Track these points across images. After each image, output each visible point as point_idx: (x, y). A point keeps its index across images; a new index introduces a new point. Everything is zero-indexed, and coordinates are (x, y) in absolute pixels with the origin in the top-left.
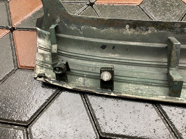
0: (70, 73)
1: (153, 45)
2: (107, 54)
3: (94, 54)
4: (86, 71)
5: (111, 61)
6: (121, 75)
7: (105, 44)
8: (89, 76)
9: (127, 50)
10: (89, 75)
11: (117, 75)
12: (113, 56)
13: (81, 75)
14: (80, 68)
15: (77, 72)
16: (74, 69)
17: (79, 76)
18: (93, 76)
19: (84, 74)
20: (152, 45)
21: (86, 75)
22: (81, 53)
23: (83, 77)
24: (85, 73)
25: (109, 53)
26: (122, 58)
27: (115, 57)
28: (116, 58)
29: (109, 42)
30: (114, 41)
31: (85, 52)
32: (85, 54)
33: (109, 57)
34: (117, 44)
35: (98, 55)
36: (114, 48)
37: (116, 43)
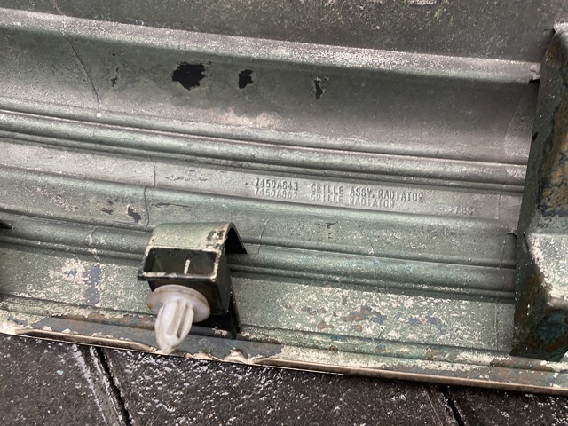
2: (211, 113)
3: (142, 115)
4: (99, 219)
5: (234, 158)
8: (113, 253)
9: (319, 91)
10: (112, 248)
12: (244, 124)
13: (74, 248)
18: (136, 251)
21: (99, 247)
22: (70, 111)
23: (85, 256)
26: (291, 137)
27: (253, 133)
29: (214, 43)
30: (241, 40)
31: (93, 105)
32: (90, 114)
33: (222, 129)
37: (255, 55)
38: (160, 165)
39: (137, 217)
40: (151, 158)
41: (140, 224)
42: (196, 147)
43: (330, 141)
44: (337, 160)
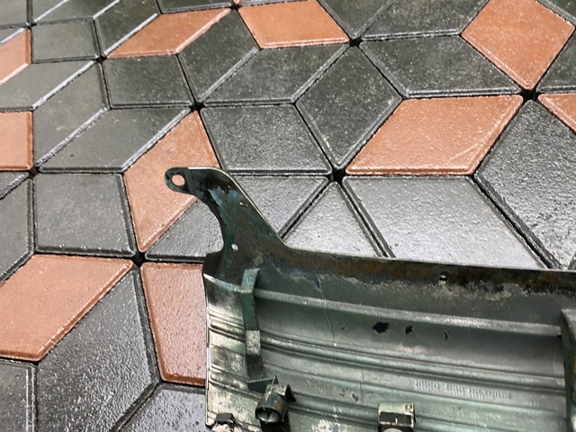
0: (294, 407)
1: (521, 327)
2: (391, 345)
3: (356, 345)
4: (338, 399)
5: (405, 369)
6: (435, 416)
7: (383, 321)
8: (345, 418)
9: (447, 336)
10: (345, 415)
11: (425, 415)
12: (408, 351)
13: (326, 414)
14: (322, 393)
15: (312, 404)
16: (304, 392)
17: (320, 415)
18: (357, 418)
19: (332, 412)
20: (517, 327)
21: (338, 414)
22: (321, 342)
23: (330, 418)
24: (335, 409)
25: (398, 343)
26: (433, 358)
27: (413, 356)
28: (417, 357)
29: (394, 315)
30: (407, 312)
31: (332, 339)
32: (331, 344)
33: (397, 354)
34: (417, 323)
35: (367, 347)
36: (409, 330)
37: (414, 320)
38: (365, 372)
39: (357, 399)
40: (362, 368)
41: (358, 402)
42: (384, 363)
43: (454, 362)
44: (460, 372)
